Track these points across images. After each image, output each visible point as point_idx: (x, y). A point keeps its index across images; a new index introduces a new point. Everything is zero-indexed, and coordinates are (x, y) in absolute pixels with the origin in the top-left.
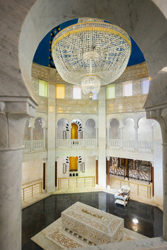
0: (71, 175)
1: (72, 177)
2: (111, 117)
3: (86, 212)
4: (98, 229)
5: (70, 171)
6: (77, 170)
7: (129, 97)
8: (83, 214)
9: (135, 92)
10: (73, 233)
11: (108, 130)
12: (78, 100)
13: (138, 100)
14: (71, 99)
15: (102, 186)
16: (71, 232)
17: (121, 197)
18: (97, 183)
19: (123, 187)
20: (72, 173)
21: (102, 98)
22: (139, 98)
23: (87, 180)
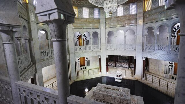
0: (81, 69)
1: (83, 70)
2: (109, 30)
3: (108, 88)
4: (119, 97)
5: (81, 66)
6: (85, 66)
7: (121, 16)
8: (107, 90)
9: (125, 13)
10: (102, 102)
11: (107, 38)
12: (87, 19)
13: (127, 19)
14: (82, 18)
15: (104, 73)
16: (101, 101)
17: (118, 78)
18: (100, 71)
19: (118, 72)
20: (82, 67)
21: (102, 17)
22: (128, 17)
23: (95, 70)
